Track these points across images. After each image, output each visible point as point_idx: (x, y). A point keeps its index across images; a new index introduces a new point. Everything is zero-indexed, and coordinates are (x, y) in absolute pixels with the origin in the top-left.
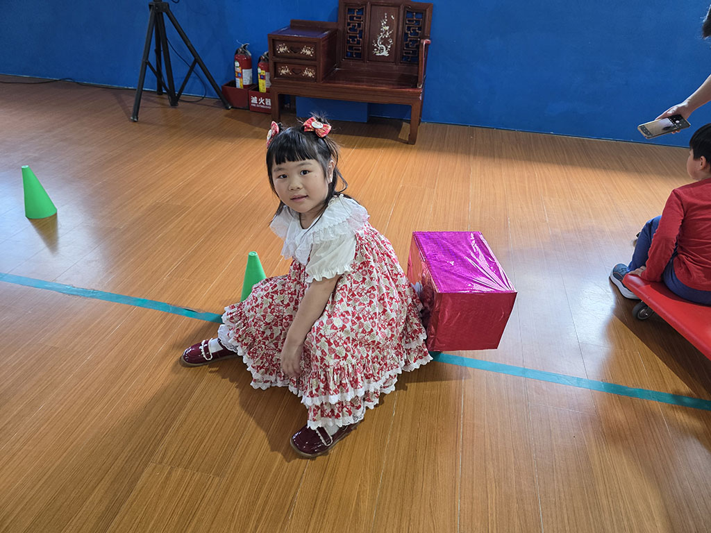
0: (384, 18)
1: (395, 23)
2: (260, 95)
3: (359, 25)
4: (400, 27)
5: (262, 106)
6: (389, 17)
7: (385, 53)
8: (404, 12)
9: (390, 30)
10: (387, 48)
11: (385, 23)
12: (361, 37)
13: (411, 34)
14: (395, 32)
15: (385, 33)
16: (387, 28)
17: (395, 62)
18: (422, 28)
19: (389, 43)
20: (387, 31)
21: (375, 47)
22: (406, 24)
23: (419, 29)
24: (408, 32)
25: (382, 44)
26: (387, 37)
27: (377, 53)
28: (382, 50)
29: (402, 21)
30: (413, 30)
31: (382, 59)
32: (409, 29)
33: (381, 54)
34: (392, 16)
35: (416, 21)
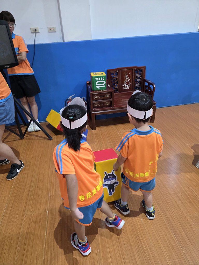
0: (126, 75)
1: (131, 76)
3: (116, 79)
4: (134, 77)
6: (128, 74)
7: (128, 88)
8: (135, 71)
9: (129, 79)
10: (128, 86)
11: (127, 76)
12: (117, 83)
13: (138, 79)
14: (132, 79)
15: (127, 80)
16: (128, 78)
17: (132, 90)
18: (142, 76)
19: (129, 84)
20: (128, 79)
21: (124, 86)
22: (136, 75)
23: (141, 76)
24: (137, 78)
25: (126, 84)
26: (128, 81)
27: (125, 88)
28: (127, 87)
29: (134, 75)
30: (138, 77)
31: (127, 90)
32: (137, 77)
33: (126, 88)
34: (130, 73)
35: (139, 74)
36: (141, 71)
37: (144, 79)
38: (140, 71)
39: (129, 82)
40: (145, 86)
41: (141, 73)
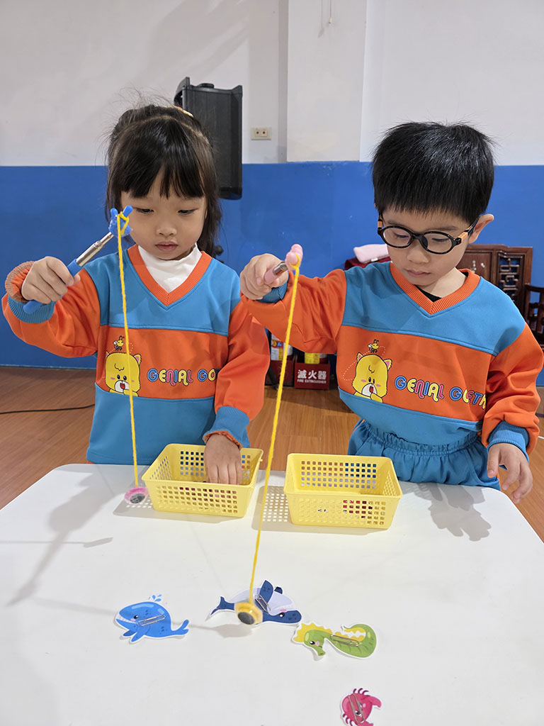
0: (472, 267)
1: (486, 271)
2: (309, 368)
4: (494, 275)
5: (312, 381)
6: (478, 265)
8: (497, 259)
13: (507, 284)
18: (520, 276)
22: (500, 272)
23: (516, 277)
24: (503, 281)
29: (494, 269)
30: (509, 279)
32: (504, 277)
34: (482, 264)
35: (512, 268)
36: (518, 261)
37: (527, 286)
38: (515, 262)
40: (530, 304)
41: (516, 268)
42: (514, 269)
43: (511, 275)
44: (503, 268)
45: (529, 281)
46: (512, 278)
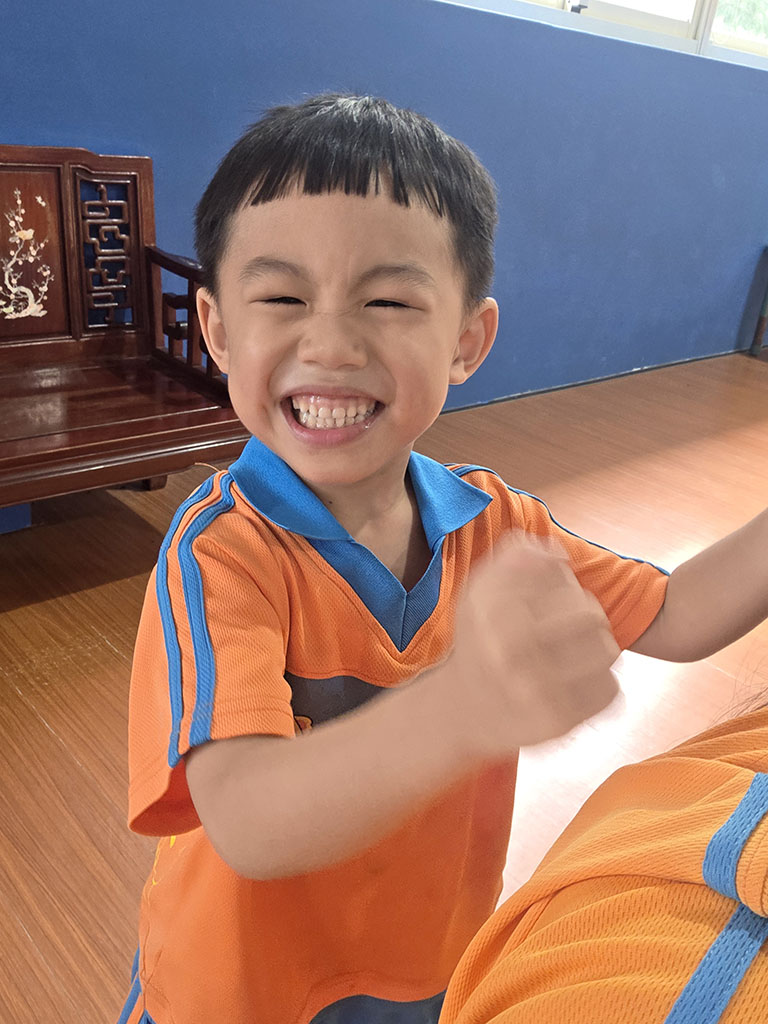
0: (14, 206)
1: (51, 218)
4: (71, 226)
6: (29, 203)
7: (34, 309)
8: (75, 185)
9: (38, 238)
10: (36, 293)
11: (19, 219)
13: (104, 245)
14: (56, 242)
15: (25, 250)
16: (29, 234)
17: (69, 331)
18: (132, 226)
19: (41, 279)
20: (27, 243)
21: (2, 297)
22: (85, 218)
23: (124, 228)
24: (94, 240)
25: (20, 283)
26: (31, 260)
27: (10, 313)
28: (22, 301)
29: (70, 210)
30: (107, 233)
31: (29, 327)
32: (95, 230)
33: (23, 314)
34: (39, 199)
35: (111, 207)
36: (122, 191)
37: (148, 250)
38: (115, 192)
39: (37, 263)
40: (163, 295)
41: (120, 207)
42: (116, 211)
43: (112, 224)
44: (93, 208)
45: (154, 241)
46: (113, 232)
